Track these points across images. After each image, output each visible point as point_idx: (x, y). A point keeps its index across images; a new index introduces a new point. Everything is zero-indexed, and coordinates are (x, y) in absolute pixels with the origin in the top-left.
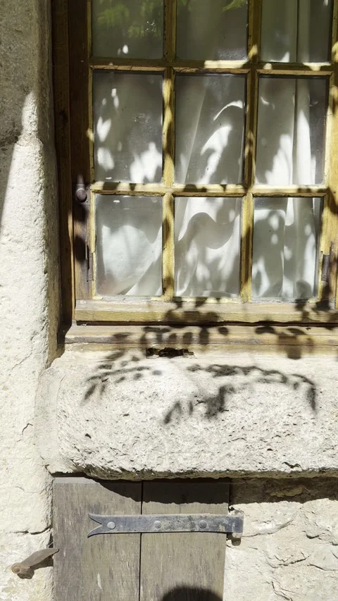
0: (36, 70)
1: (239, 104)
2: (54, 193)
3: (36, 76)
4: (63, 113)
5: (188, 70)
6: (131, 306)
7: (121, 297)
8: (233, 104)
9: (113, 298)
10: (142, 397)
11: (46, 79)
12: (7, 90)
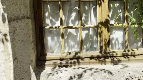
0: (29, 2)
1: (77, 8)
2: (34, 30)
3: (29, 3)
4: (36, 11)
5: (65, 1)
6: (54, 55)
7: (52, 53)
8: (76, 8)
9: (50, 54)
10: (57, 78)
11: (31, 4)
12: (22, 7)
